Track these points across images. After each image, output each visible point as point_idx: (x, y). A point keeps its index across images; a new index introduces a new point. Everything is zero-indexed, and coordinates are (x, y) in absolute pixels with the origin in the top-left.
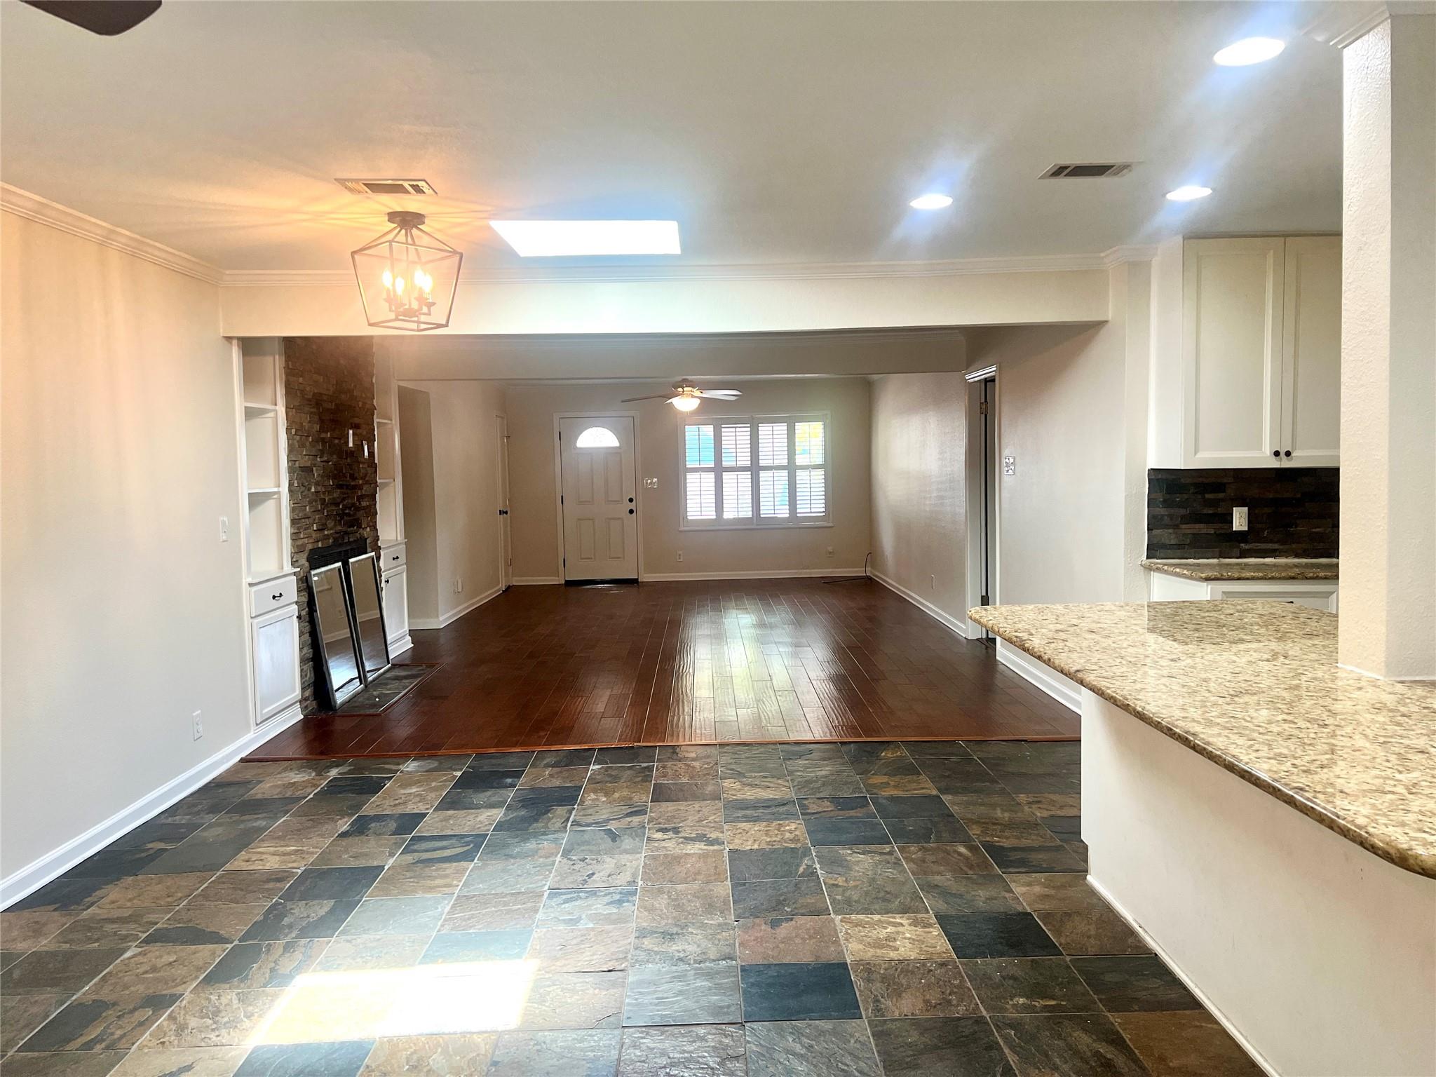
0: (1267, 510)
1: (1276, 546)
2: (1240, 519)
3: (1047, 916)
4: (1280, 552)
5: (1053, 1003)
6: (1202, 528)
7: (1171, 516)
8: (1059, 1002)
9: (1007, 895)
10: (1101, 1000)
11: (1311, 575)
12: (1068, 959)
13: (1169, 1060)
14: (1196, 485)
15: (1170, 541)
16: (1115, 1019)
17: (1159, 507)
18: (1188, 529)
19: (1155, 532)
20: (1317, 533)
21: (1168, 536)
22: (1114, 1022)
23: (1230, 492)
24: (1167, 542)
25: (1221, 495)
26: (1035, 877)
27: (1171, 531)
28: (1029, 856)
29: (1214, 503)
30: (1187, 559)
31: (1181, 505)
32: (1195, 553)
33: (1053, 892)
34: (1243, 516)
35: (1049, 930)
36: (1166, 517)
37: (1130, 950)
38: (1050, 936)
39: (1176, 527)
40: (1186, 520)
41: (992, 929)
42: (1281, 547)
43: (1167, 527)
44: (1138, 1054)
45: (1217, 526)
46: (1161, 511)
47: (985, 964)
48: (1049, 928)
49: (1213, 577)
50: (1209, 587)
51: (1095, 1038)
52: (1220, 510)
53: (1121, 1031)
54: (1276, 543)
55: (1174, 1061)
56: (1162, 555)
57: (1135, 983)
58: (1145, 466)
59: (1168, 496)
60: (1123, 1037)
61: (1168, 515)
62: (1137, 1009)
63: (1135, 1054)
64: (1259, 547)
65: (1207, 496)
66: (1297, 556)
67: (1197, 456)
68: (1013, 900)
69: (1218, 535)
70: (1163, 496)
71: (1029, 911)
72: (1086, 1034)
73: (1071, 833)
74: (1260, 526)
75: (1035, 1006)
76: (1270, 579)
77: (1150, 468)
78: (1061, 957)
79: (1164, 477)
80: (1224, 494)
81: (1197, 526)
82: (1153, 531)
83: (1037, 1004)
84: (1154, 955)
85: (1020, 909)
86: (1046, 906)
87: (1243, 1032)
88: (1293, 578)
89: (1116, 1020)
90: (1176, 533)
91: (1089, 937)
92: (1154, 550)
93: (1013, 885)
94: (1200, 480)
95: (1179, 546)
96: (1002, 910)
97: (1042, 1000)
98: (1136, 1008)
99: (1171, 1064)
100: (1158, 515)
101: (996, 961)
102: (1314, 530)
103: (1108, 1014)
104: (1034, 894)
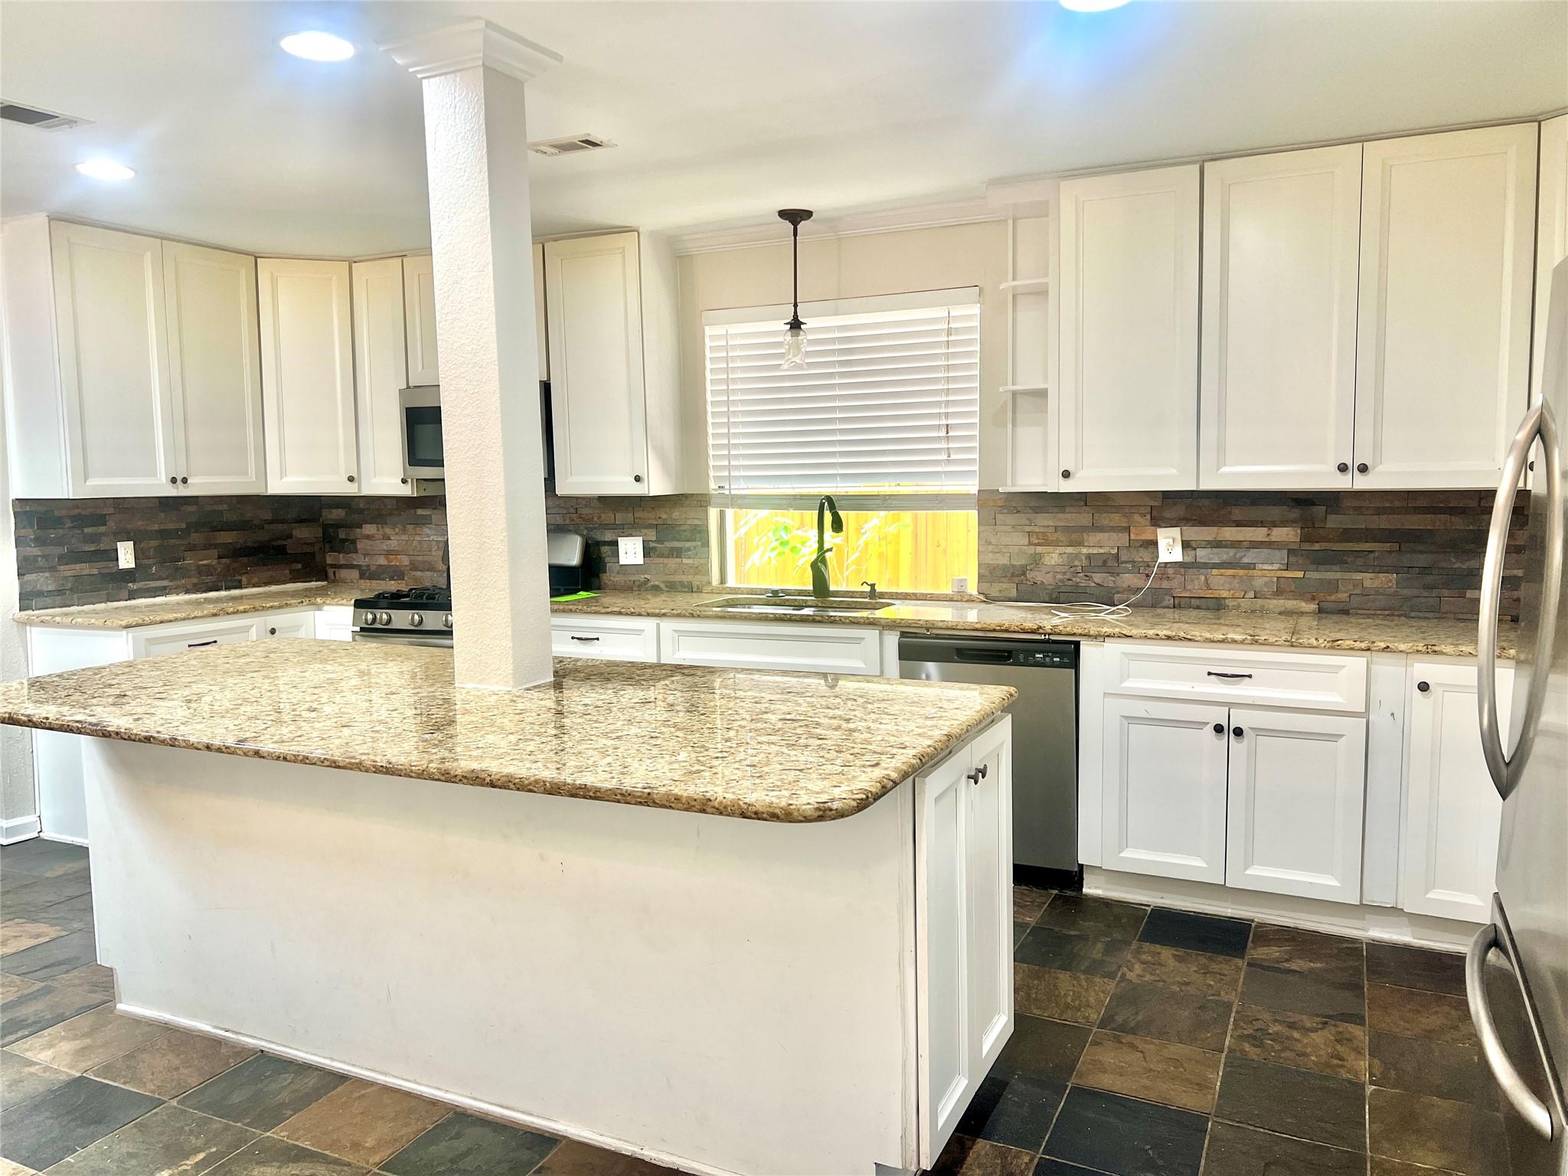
0: (154, 543)
1: (165, 583)
2: (126, 555)
3: (107, 1069)
4: (171, 589)
5: (201, 1156)
6: (84, 569)
7: (45, 557)
8: (207, 1151)
9: (33, 1069)
10: (248, 1125)
11: (232, 609)
12: (174, 1103)
13: (363, 1143)
14: (74, 518)
15: (47, 588)
16: (278, 1134)
17: (30, 546)
18: (68, 571)
19: (28, 577)
20: (204, 565)
21: (43, 581)
22: (281, 1138)
23: (112, 524)
24: (45, 588)
25: (102, 529)
26: (49, 1035)
27: (47, 574)
28: (19, 1014)
29: (94, 538)
30: (69, 606)
31: (58, 542)
32: (78, 599)
33: (88, 1041)
34: (130, 552)
35: (124, 1083)
36: (40, 559)
37: (231, 1060)
38: (132, 1090)
39: (52, 569)
40: (64, 560)
41: (52, 1118)
42: (171, 584)
43: (41, 570)
44: (330, 1154)
45: (103, 564)
46: (33, 551)
47: (81, 1159)
48: (122, 1081)
49: (134, 623)
50: (130, 635)
51: (278, 1164)
52: (102, 547)
53: (296, 1143)
54: (166, 579)
55: (366, 1140)
56: (41, 604)
57: (266, 1089)
58: (8, 495)
59: (40, 532)
60: (303, 1148)
61: (43, 556)
62: (292, 1113)
63: (328, 1155)
64: (149, 586)
65: (86, 530)
66: (187, 592)
67: (87, 483)
68: (44, 1072)
69: (103, 575)
70: (34, 532)
71: (78, 1075)
72: (265, 1166)
73: (45, 967)
74: (146, 562)
75: (186, 1170)
76: (193, 618)
77: (14, 498)
78: (165, 1105)
79: (33, 509)
80: (105, 527)
81: (78, 566)
82: (25, 577)
83: (185, 1167)
84: (260, 1053)
85: (64, 1077)
86: (96, 1060)
87: (409, 1078)
88: (215, 615)
89: (282, 1134)
90: (54, 576)
91: (177, 1069)
92: (28, 599)
93: (29, 1055)
94: (77, 511)
95: (60, 592)
96: (41, 1090)
97: (188, 1159)
98: (290, 1112)
99: (367, 1145)
100: (30, 556)
101: (91, 1147)
102: (201, 563)
103: (268, 1134)
104: (67, 1053)
